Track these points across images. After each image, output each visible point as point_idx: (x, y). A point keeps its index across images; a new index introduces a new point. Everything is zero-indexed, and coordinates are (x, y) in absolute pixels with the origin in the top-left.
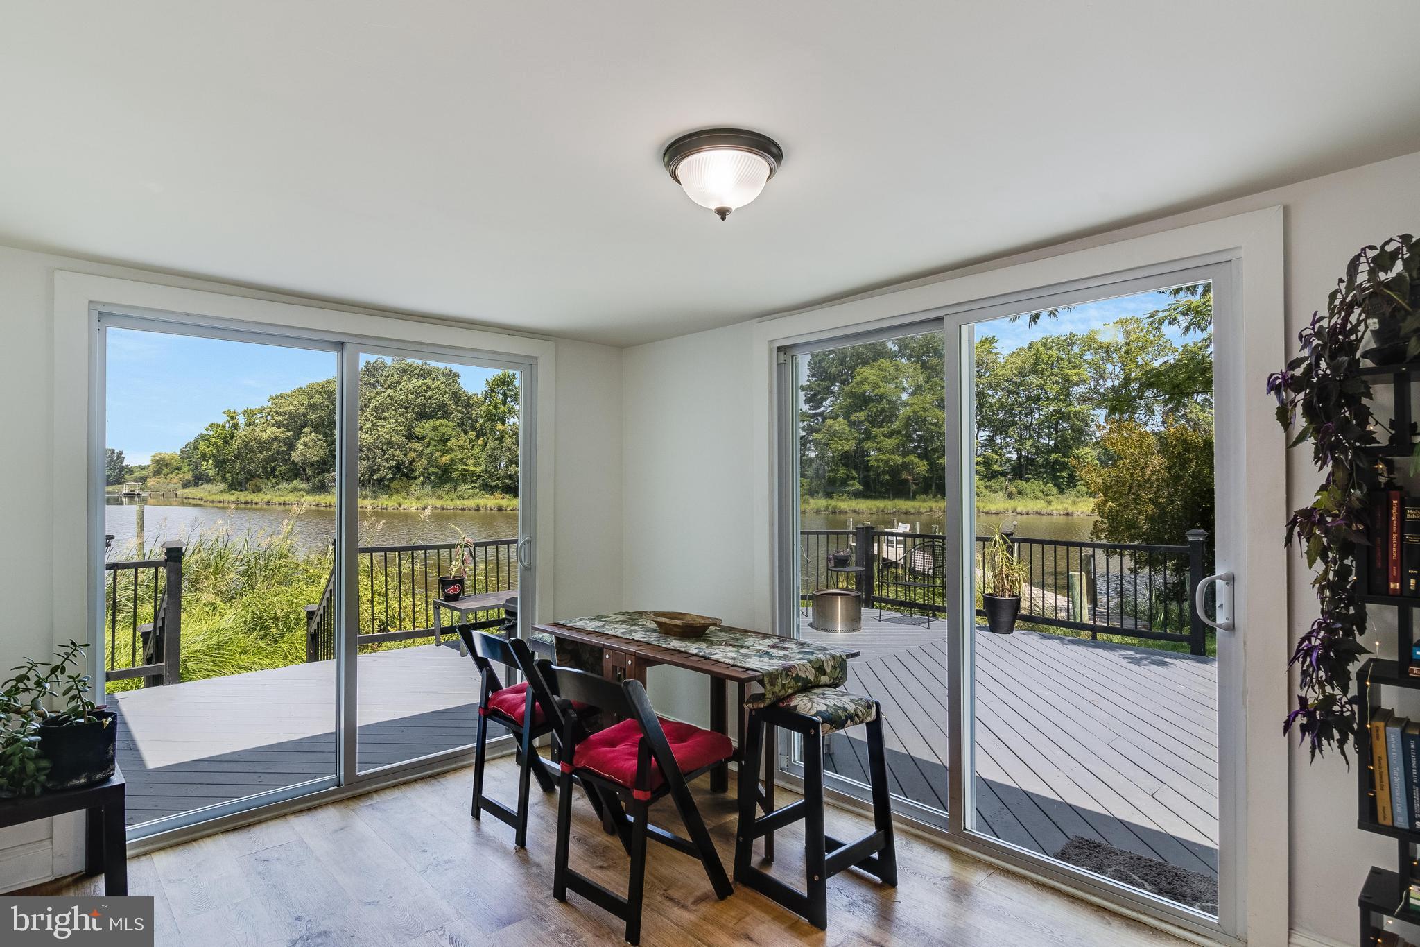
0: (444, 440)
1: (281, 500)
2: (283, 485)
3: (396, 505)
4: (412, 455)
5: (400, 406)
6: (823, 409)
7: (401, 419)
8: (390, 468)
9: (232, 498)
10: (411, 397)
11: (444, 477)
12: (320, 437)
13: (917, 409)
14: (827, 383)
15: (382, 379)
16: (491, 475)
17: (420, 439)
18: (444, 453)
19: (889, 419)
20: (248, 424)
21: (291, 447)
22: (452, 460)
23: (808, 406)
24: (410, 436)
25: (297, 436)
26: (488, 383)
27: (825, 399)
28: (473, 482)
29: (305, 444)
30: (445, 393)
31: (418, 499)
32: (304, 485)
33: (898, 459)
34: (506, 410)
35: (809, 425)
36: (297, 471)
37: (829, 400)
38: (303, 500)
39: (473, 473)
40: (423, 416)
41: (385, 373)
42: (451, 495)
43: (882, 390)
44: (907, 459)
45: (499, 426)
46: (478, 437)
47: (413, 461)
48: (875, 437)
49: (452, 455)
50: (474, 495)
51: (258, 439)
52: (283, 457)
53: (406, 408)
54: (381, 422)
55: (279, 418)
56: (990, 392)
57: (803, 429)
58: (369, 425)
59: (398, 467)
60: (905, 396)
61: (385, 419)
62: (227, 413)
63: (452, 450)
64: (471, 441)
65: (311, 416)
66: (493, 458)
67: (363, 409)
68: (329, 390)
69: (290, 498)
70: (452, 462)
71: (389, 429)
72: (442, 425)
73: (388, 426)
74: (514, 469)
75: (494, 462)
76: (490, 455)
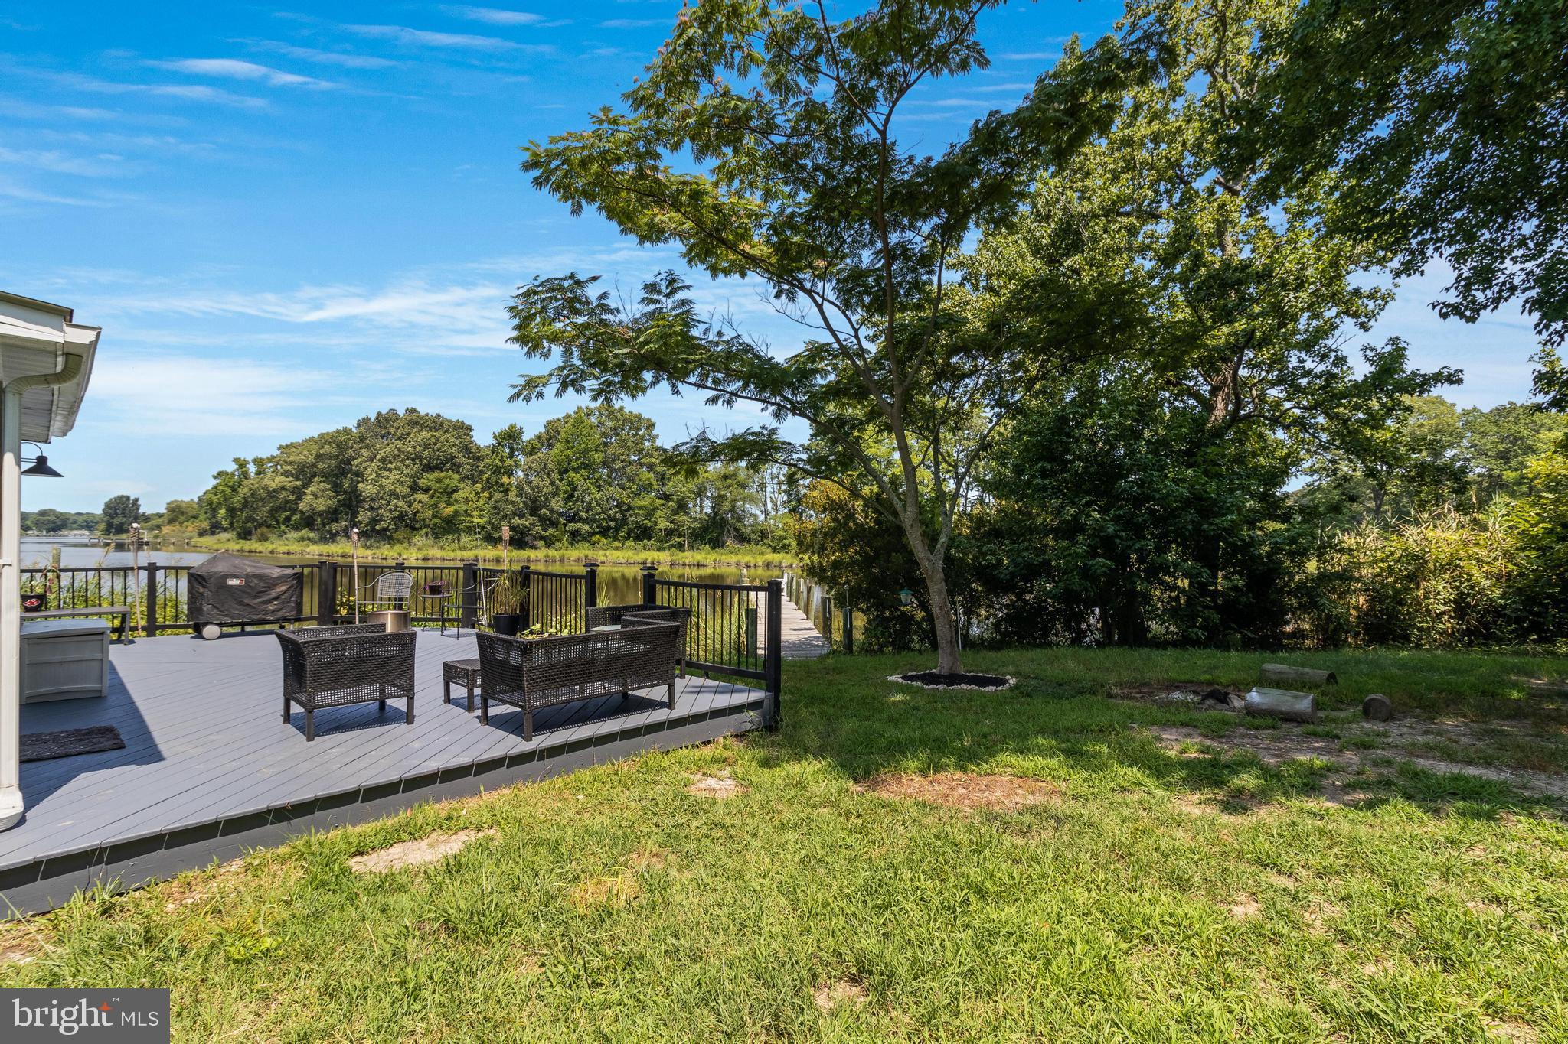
0: (449, 493)
1: (285, 549)
2: (294, 534)
3: (396, 554)
4: (416, 506)
5: (408, 458)
7: (407, 471)
8: (393, 519)
9: (237, 547)
10: (418, 448)
11: (448, 528)
12: (328, 486)
15: (392, 430)
16: (494, 527)
17: (427, 490)
18: (449, 504)
20: (258, 473)
21: (300, 498)
22: (456, 512)
24: (415, 488)
25: (307, 485)
26: (495, 437)
28: (478, 533)
29: (314, 494)
30: (455, 445)
31: (420, 549)
32: (312, 535)
34: (513, 463)
36: (308, 522)
38: (308, 549)
39: (478, 525)
40: (429, 468)
41: (396, 424)
42: (455, 546)
45: (505, 480)
46: (484, 489)
47: (417, 512)
49: (456, 507)
50: (478, 546)
51: (266, 488)
52: (290, 507)
53: (413, 460)
54: (386, 474)
55: (288, 468)
58: (373, 476)
59: (402, 517)
61: (390, 470)
62: (237, 460)
63: (457, 501)
64: (477, 493)
65: (321, 466)
66: (497, 510)
67: (371, 460)
68: (339, 441)
69: (295, 547)
70: (456, 513)
71: (394, 480)
72: (445, 477)
73: (393, 476)
74: (516, 521)
75: (497, 514)
76: (495, 508)
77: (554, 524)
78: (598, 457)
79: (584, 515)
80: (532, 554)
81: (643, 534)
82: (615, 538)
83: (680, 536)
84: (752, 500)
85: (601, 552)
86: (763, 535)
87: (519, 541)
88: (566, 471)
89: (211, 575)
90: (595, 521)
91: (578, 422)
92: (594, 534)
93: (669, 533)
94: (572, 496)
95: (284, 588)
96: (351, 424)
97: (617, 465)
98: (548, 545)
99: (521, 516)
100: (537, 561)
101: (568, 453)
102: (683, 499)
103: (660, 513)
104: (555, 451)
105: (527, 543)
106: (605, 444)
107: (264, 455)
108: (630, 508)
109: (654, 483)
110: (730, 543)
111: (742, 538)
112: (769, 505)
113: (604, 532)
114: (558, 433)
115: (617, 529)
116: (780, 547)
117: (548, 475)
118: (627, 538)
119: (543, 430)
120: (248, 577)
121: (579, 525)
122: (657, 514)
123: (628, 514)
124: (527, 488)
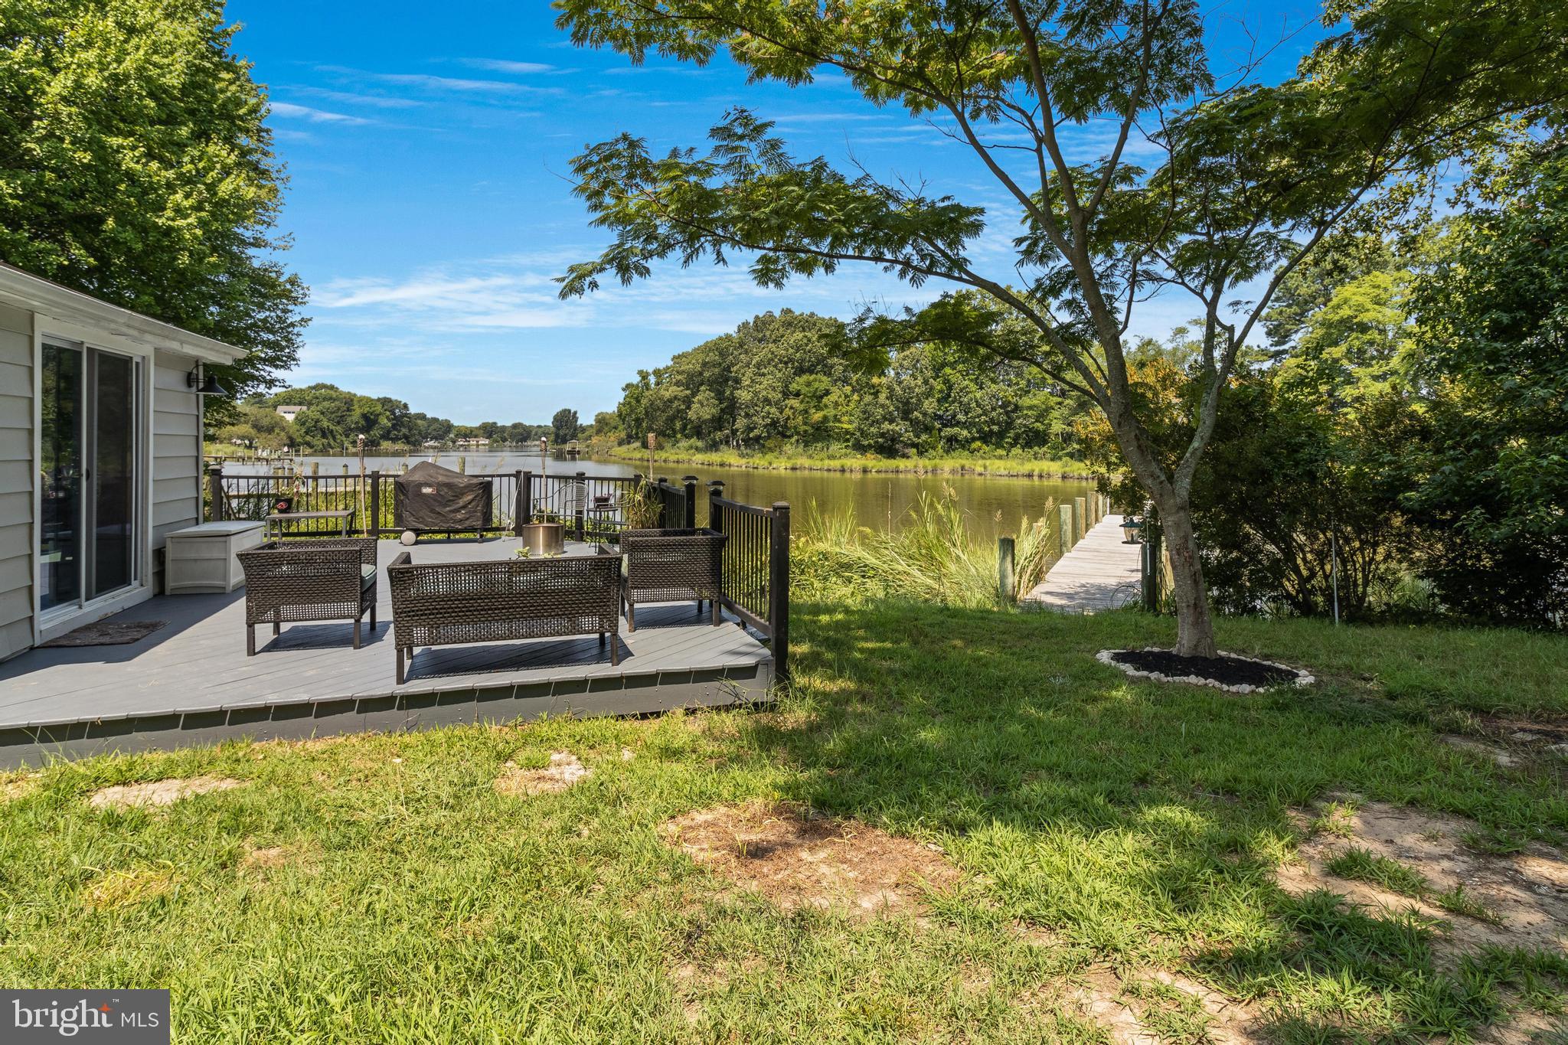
0: (819, 397)
1: (676, 457)
2: (684, 443)
3: (766, 464)
4: (788, 412)
5: (781, 361)
7: (779, 375)
8: (765, 426)
9: (641, 456)
10: (791, 351)
11: (819, 435)
12: (713, 394)
15: (768, 333)
16: (864, 433)
17: (797, 394)
18: (818, 408)
20: (657, 384)
21: (689, 408)
24: (786, 394)
25: (694, 395)
28: (847, 440)
29: (700, 403)
30: (824, 345)
31: (789, 458)
32: (700, 444)
38: (694, 458)
39: (847, 432)
40: (800, 371)
41: (771, 326)
42: (824, 454)
45: (875, 380)
46: (853, 391)
47: (788, 418)
49: (825, 412)
50: (846, 455)
51: (662, 399)
52: (680, 414)
53: (786, 363)
54: (758, 379)
55: (680, 377)
58: (749, 382)
59: (774, 423)
61: (764, 375)
62: (640, 372)
63: (826, 406)
64: (846, 396)
65: (706, 374)
66: (866, 415)
67: (748, 365)
68: (721, 348)
69: (683, 456)
70: (825, 419)
71: (768, 384)
72: (815, 380)
73: (766, 382)
74: (886, 426)
75: (867, 419)
76: (864, 412)
77: (928, 429)
79: (962, 418)
80: (901, 463)
81: (1035, 439)
82: (999, 446)
83: (1077, 442)
85: (981, 462)
87: (889, 448)
88: (942, 367)
89: (409, 483)
90: (974, 424)
92: (974, 439)
93: (1067, 438)
94: (948, 396)
95: (470, 497)
96: (732, 330)
98: (920, 454)
99: (891, 421)
100: (906, 471)
103: (1055, 414)
105: (897, 451)
107: (661, 366)
108: (1017, 408)
109: (1047, 376)
113: (985, 438)
115: (1001, 435)
117: (921, 372)
118: (1013, 445)
120: (440, 486)
121: (956, 430)
122: (1051, 416)
123: (1014, 415)
124: (898, 388)
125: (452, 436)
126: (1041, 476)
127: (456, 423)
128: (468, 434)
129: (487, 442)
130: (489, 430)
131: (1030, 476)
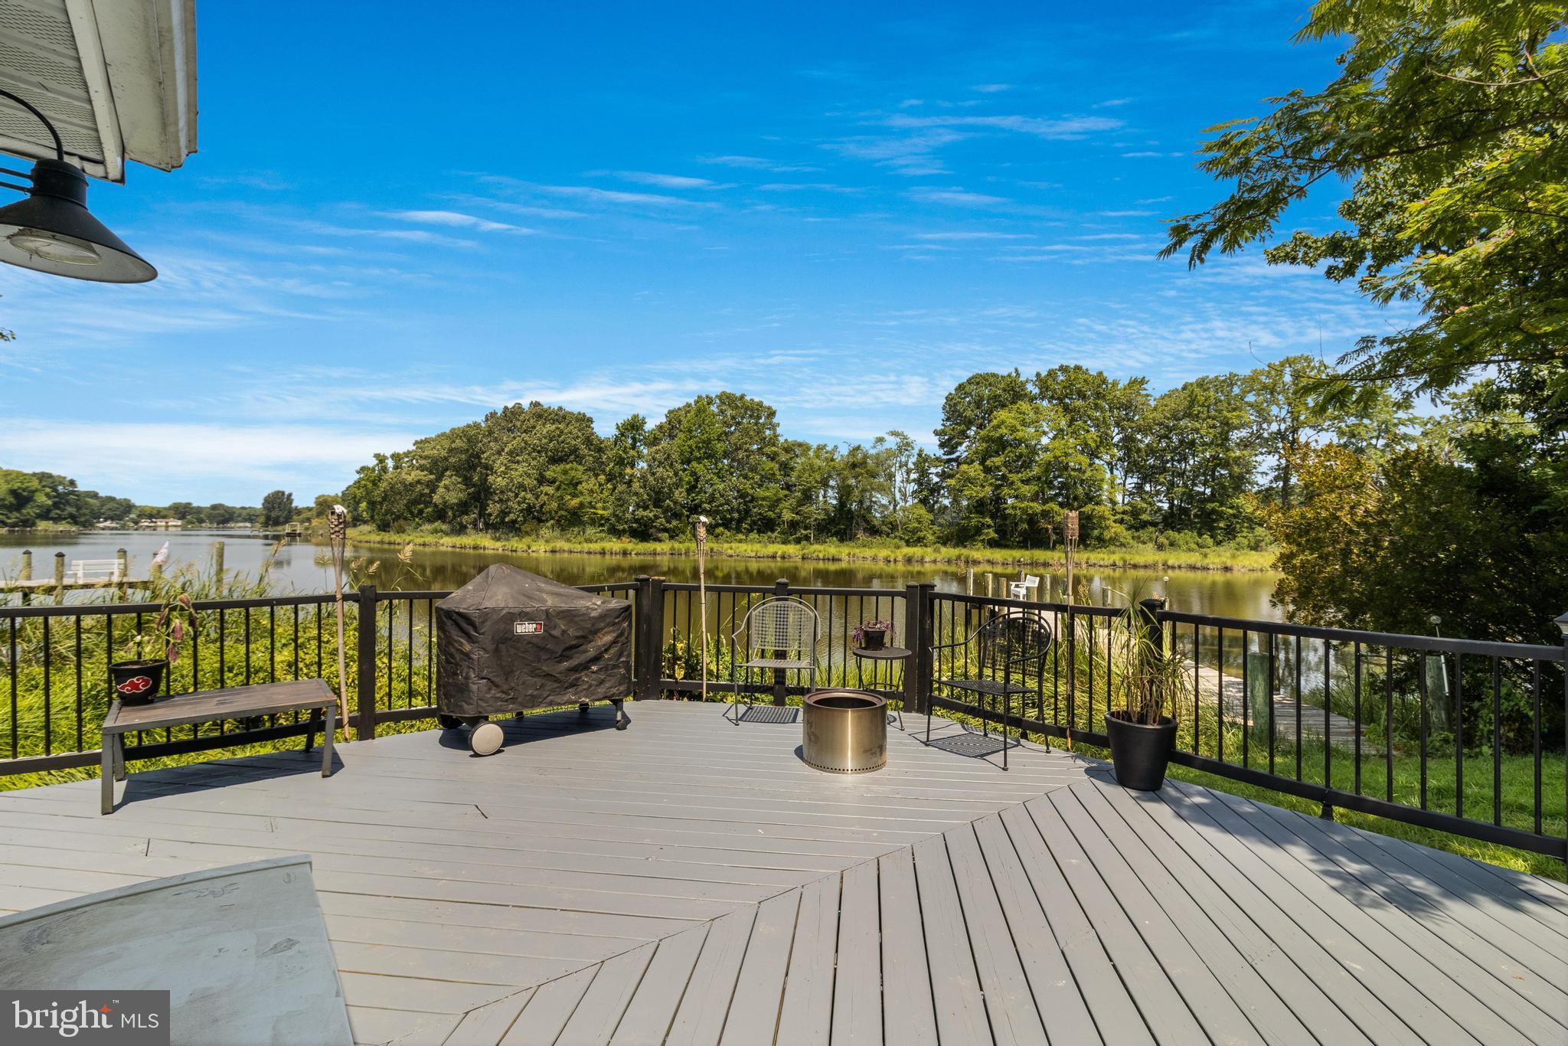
0: (575, 485)
1: (421, 541)
2: (427, 527)
3: (525, 548)
4: (543, 498)
5: (534, 450)
6: (957, 454)
7: (534, 463)
8: (521, 511)
9: (378, 538)
10: (544, 441)
11: (571, 520)
12: (460, 480)
13: (1058, 453)
14: (963, 427)
15: (518, 424)
16: (619, 519)
17: (552, 482)
18: (574, 496)
19: (1027, 465)
20: (396, 468)
21: (433, 491)
23: (942, 452)
24: (542, 480)
25: (439, 479)
26: (618, 428)
27: (961, 444)
28: (602, 525)
29: (446, 487)
30: (578, 437)
31: (547, 542)
32: (444, 527)
33: (1037, 507)
34: (636, 454)
35: (943, 471)
36: (440, 515)
37: (965, 445)
38: (441, 541)
39: (602, 517)
40: (555, 460)
41: (521, 418)
42: (580, 538)
43: (1020, 434)
44: (1047, 507)
45: (628, 471)
46: (608, 481)
47: (544, 504)
48: (1012, 483)
49: (581, 499)
50: (602, 539)
51: (403, 482)
52: (424, 499)
53: (539, 452)
54: (515, 466)
55: (423, 462)
56: (1139, 437)
57: (937, 474)
58: (503, 469)
59: (530, 509)
60: (1045, 441)
61: (518, 462)
62: (377, 456)
63: (582, 493)
64: (600, 485)
65: (452, 460)
66: (621, 502)
67: (499, 453)
68: (469, 436)
70: (582, 505)
71: (524, 472)
72: (572, 469)
73: (521, 469)
74: (641, 513)
75: (621, 506)
76: (619, 500)
77: (677, 516)
78: (720, 447)
79: (706, 506)
80: (658, 547)
81: (766, 526)
82: (738, 530)
83: (806, 528)
84: (881, 489)
85: (726, 545)
86: (894, 527)
87: (642, 532)
88: (689, 462)
90: (717, 512)
91: (700, 411)
92: (717, 525)
93: (794, 525)
94: (695, 487)
96: (480, 419)
97: (741, 454)
98: (671, 538)
99: (646, 508)
100: (664, 554)
101: (690, 442)
102: (809, 489)
103: (784, 504)
104: (677, 441)
105: (651, 536)
106: (726, 434)
107: (401, 449)
108: (753, 499)
109: (777, 473)
110: (860, 535)
111: (873, 531)
112: (898, 496)
113: (726, 524)
114: (680, 422)
115: (740, 521)
116: (915, 539)
117: (671, 465)
118: (750, 531)
119: (664, 420)
122: (781, 506)
123: (751, 505)
124: (651, 479)
125: (133, 516)
126: (783, 557)
127: (139, 501)
128: (154, 514)
129: (179, 523)
130: (183, 512)
131: (774, 557)
